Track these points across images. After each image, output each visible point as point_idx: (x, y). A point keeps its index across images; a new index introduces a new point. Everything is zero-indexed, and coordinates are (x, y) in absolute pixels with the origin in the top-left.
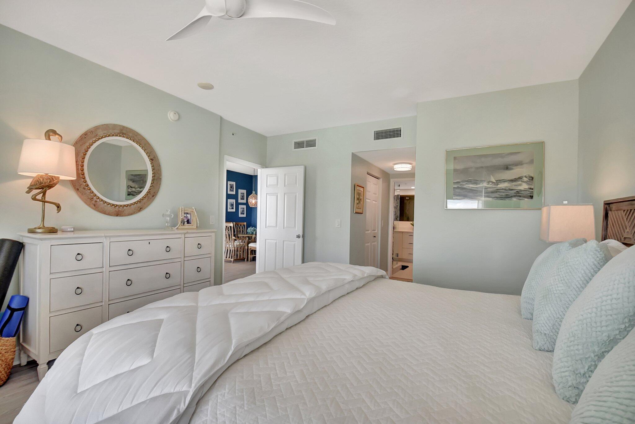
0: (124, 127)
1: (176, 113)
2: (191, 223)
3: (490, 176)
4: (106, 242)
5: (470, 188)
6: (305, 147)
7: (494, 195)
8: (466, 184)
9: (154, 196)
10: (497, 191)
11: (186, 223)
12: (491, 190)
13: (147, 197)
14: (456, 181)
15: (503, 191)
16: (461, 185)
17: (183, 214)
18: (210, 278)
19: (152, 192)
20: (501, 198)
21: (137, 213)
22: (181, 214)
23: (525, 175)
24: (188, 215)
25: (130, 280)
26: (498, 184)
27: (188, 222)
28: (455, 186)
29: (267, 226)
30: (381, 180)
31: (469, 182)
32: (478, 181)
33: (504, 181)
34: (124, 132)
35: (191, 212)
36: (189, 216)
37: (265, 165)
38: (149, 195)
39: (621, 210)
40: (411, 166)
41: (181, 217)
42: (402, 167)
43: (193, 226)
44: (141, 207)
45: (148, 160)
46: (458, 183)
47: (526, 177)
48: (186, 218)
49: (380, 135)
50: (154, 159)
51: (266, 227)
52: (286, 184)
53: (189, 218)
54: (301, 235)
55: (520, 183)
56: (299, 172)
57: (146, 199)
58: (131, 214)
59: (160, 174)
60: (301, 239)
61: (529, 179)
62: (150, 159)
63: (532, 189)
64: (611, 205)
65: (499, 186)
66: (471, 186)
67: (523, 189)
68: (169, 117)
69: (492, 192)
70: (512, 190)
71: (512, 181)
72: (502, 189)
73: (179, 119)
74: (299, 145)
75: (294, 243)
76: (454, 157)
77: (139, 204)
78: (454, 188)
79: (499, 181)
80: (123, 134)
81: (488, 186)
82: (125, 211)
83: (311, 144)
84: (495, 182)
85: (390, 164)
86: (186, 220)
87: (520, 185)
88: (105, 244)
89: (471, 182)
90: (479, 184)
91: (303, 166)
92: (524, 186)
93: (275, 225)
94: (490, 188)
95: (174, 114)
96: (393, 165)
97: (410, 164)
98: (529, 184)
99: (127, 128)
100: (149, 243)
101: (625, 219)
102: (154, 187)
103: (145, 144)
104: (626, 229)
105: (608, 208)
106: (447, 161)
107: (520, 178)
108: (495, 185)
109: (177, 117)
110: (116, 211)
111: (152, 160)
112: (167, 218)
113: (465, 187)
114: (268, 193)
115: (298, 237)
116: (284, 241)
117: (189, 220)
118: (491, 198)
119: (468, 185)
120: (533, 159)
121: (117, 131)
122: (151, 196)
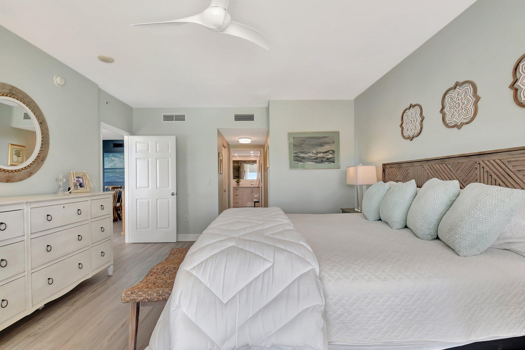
0: (13, 87)
1: (62, 78)
2: (84, 187)
3: (313, 150)
4: (27, 209)
5: (303, 156)
6: (174, 120)
7: (315, 161)
8: (301, 154)
9: (43, 161)
10: (317, 159)
11: (79, 186)
12: (314, 158)
13: (36, 162)
14: (295, 152)
15: (320, 158)
16: (298, 154)
17: (75, 178)
18: (110, 237)
19: (41, 157)
20: (319, 163)
21: (27, 178)
22: (73, 178)
23: (331, 149)
24: (79, 179)
25: (49, 246)
26: (317, 155)
27: (81, 185)
28: (295, 155)
29: (138, 187)
30: (227, 149)
31: (302, 152)
32: (307, 152)
33: (320, 153)
34: (14, 92)
35: (82, 176)
36: (81, 180)
37: (132, 133)
38: (38, 159)
39: (394, 168)
40: (251, 140)
41: (73, 180)
42: (246, 140)
43: (87, 189)
44: (31, 172)
45: (38, 123)
46: (296, 153)
47: (331, 151)
48: (78, 182)
49: (238, 118)
50: (42, 123)
51: (136, 188)
52: (158, 150)
53: (81, 181)
54: (175, 192)
55: (328, 154)
56: (171, 141)
57: (36, 163)
58: (22, 180)
59: (48, 138)
60: (175, 196)
61: (333, 152)
62: (39, 122)
63: (334, 157)
64: (386, 166)
65: (318, 155)
66: (303, 155)
67: (330, 157)
68: (55, 81)
69: (314, 159)
70: (325, 158)
71: (324, 153)
72: (320, 157)
73: (64, 85)
74: (168, 118)
75: (168, 200)
76: (293, 137)
77: (29, 169)
78: (294, 156)
79: (317, 153)
80: (13, 94)
81: (312, 155)
82: (15, 177)
83: (181, 118)
84: (316, 153)
85: (236, 138)
86: (78, 184)
87: (328, 155)
88: (25, 211)
89: (303, 152)
90: (308, 154)
91: (175, 136)
92: (331, 156)
93: (147, 186)
94: (314, 156)
95: (61, 79)
96: (238, 139)
97: (250, 139)
98: (332, 155)
99: (16, 88)
100: (64, 207)
101: (397, 172)
102: (43, 151)
103: (34, 107)
104: (398, 176)
105: (384, 167)
106: (289, 139)
107: (328, 151)
108: (316, 155)
109: (63, 83)
110: (6, 177)
111: (40, 123)
112: (59, 182)
113: (300, 156)
114: (138, 158)
115: (173, 194)
116: (157, 199)
117: (81, 183)
118: (314, 162)
119: (302, 155)
120: (334, 141)
121: (7, 91)
122: (40, 161)
